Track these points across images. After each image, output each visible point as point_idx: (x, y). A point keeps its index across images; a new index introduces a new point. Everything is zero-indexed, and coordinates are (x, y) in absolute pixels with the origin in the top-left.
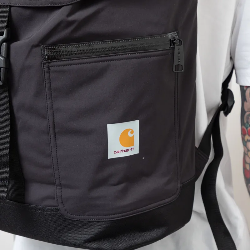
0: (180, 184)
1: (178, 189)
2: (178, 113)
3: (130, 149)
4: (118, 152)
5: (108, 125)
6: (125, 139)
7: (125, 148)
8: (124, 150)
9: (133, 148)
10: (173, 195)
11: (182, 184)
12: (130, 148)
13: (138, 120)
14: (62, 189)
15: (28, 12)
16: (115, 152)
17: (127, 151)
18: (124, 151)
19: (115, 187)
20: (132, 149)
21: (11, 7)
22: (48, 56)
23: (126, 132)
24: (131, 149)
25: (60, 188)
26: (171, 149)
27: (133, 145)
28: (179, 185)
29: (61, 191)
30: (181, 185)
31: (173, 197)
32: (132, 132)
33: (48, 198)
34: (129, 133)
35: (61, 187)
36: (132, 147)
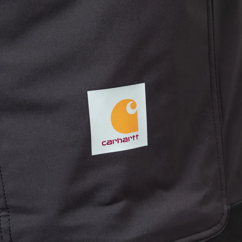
0: (228, 205)
1: (223, 214)
2: (216, 73)
3: (131, 137)
4: (110, 142)
7: (122, 136)
8: (121, 139)
9: (137, 136)
10: (215, 225)
11: (230, 205)
12: (131, 135)
13: (144, 83)
14: (9, 215)
16: (104, 143)
17: (126, 140)
18: (120, 141)
19: (108, 208)
20: (135, 138)
23: (122, 105)
24: (134, 136)
25: (6, 213)
26: (207, 139)
27: (137, 130)
28: (226, 208)
29: (9, 220)
30: (229, 207)
31: (215, 228)
32: (134, 106)
34: (127, 106)
35: (8, 212)
36: (135, 134)
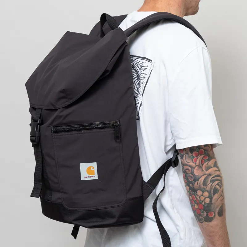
4: (86, 177)
5: (80, 164)
6: (89, 171)
7: (90, 176)
12: (92, 176)
13: (96, 162)
15: (48, 112)
16: (84, 177)
21: (42, 109)
22: (54, 131)
27: (94, 175)
30: (126, 198)
32: (93, 168)
33: (59, 198)
34: (91, 168)
36: (94, 176)
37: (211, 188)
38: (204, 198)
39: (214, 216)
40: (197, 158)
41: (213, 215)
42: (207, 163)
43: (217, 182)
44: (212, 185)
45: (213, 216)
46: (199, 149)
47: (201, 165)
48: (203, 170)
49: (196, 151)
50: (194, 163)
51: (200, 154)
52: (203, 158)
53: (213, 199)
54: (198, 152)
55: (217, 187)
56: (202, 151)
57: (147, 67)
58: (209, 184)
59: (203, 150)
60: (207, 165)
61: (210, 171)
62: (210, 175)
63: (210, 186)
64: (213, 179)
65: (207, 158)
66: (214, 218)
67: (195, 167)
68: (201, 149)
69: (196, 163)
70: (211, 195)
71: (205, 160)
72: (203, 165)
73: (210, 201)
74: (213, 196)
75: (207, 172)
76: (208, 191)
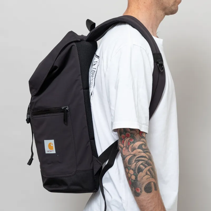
5: (44, 140)
7: (50, 150)
9: (53, 151)
37: (136, 167)
38: (130, 175)
39: (141, 192)
40: (125, 140)
41: (140, 190)
42: (132, 145)
43: (141, 162)
44: (136, 164)
45: (139, 192)
46: (126, 132)
47: (128, 146)
48: (129, 151)
49: (123, 134)
50: (122, 144)
51: (127, 137)
52: (129, 140)
53: (138, 177)
54: (125, 135)
55: (141, 166)
56: (128, 135)
57: (96, 63)
58: (134, 163)
59: (129, 133)
60: (132, 146)
61: (135, 151)
62: (135, 155)
63: (134, 165)
64: (137, 159)
65: (132, 140)
66: (141, 193)
67: (123, 148)
68: (127, 133)
69: (124, 145)
70: (136, 173)
71: (130, 142)
72: (129, 146)
73: (135, 178)
74: (138, 174)
75: (132, 153)
76: (132, 170)
